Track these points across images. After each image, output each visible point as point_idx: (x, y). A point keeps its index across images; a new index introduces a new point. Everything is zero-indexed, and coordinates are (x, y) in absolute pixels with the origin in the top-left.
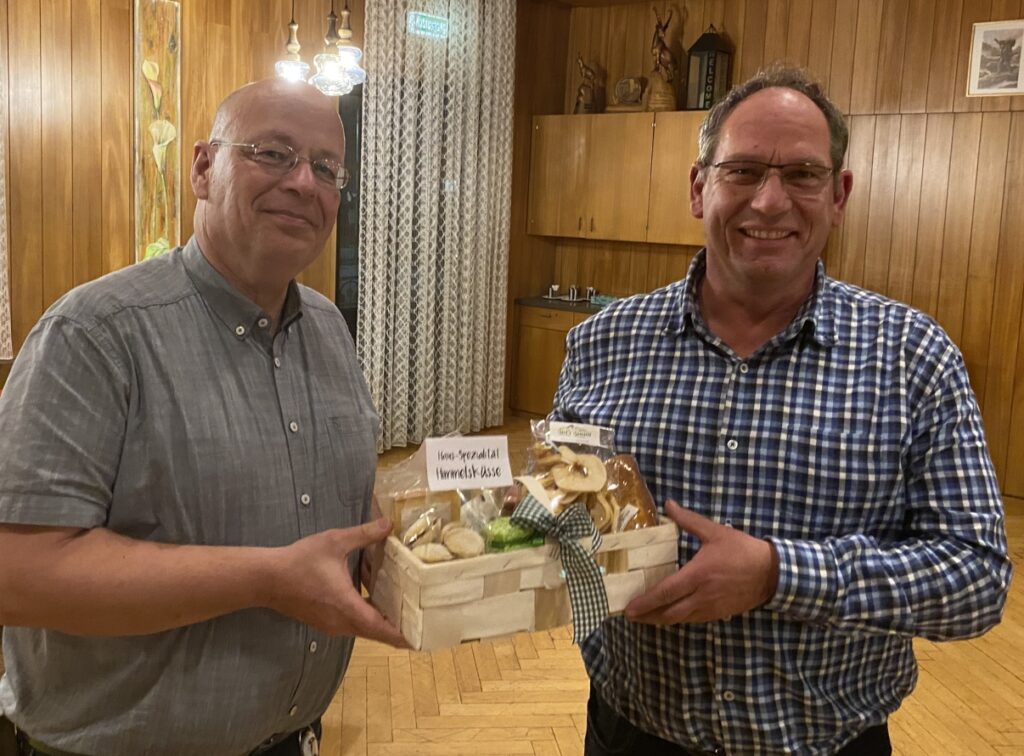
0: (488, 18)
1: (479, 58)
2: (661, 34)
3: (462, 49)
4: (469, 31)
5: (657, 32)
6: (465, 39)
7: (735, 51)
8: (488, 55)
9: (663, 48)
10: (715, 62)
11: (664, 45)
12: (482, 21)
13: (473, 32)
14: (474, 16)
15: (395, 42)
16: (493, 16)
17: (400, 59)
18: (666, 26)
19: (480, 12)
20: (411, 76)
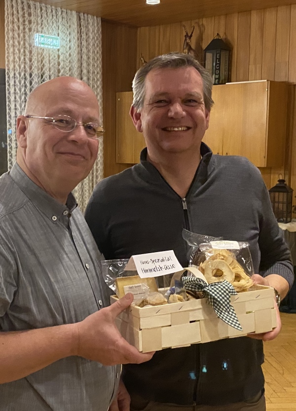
0: (84, 36)
1: (79, 59)
2: (188, 41)
3: (68, 54)
4: (72, 43)
5: (186, 40)
6: (70, 48)
7: (233, 49)
8: (85, 57)
9: (190, 49)
10: (220, 56)
11: (190, 47)
12: (80, 38)
13: (74, 44)
14: (75, 35)
15: (24, 51)
16: (87, 35)
17: (28, 62)
18: (191, 36)
19: (78, 33)
20: (35, 72)
